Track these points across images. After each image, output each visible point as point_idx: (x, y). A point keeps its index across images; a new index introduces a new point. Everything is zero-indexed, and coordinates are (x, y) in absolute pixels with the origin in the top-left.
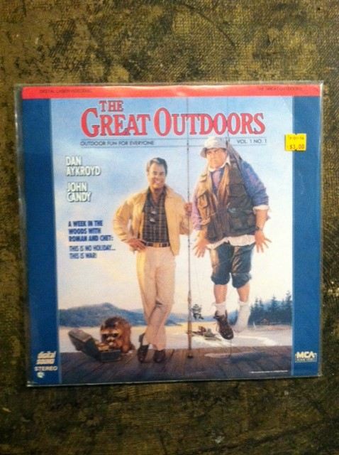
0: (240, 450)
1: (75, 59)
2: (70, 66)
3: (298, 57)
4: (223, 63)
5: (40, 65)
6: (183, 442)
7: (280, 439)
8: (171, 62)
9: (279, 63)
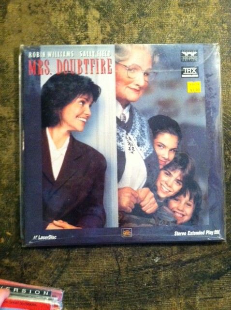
0: (172, 268)
1: (66, 4)
2: (63, 9)
3: (207, 6)
4: (160, 9)
5: (44, 8)
6: (132, 260)
7: (200, 261)
8: (127, 7)
9: (195, 10)
